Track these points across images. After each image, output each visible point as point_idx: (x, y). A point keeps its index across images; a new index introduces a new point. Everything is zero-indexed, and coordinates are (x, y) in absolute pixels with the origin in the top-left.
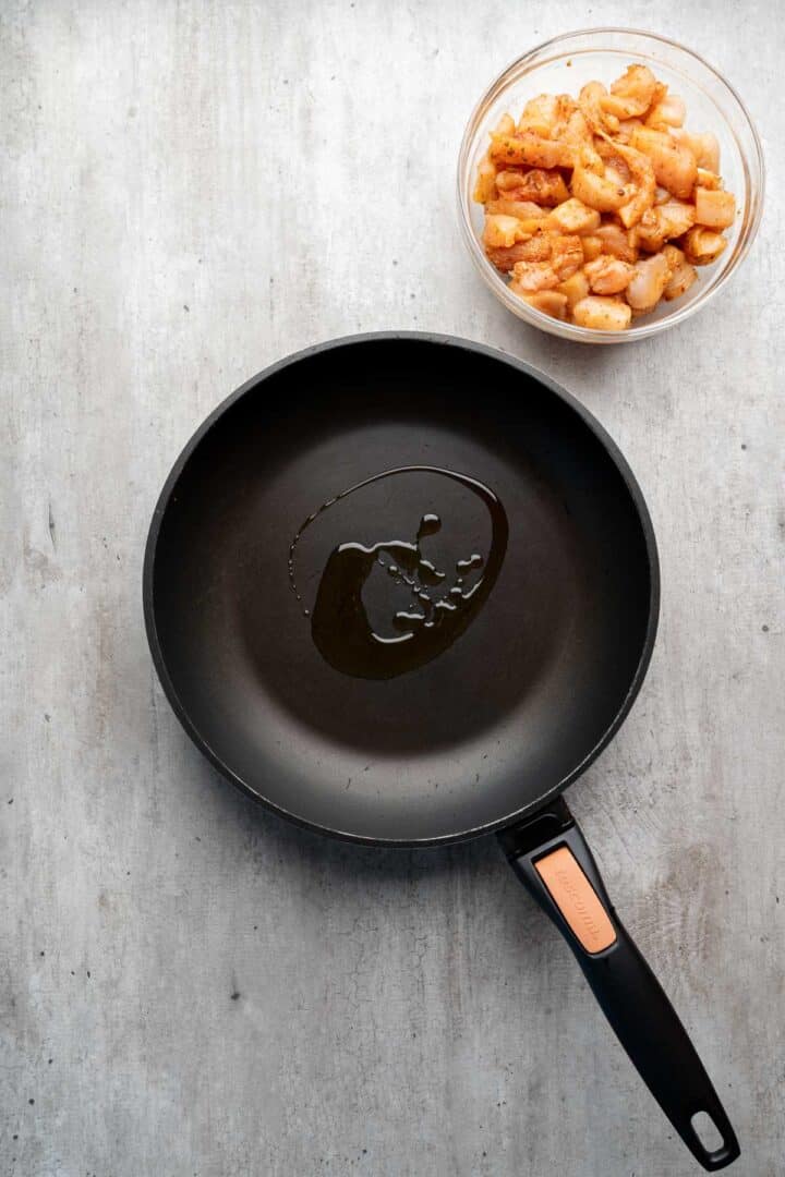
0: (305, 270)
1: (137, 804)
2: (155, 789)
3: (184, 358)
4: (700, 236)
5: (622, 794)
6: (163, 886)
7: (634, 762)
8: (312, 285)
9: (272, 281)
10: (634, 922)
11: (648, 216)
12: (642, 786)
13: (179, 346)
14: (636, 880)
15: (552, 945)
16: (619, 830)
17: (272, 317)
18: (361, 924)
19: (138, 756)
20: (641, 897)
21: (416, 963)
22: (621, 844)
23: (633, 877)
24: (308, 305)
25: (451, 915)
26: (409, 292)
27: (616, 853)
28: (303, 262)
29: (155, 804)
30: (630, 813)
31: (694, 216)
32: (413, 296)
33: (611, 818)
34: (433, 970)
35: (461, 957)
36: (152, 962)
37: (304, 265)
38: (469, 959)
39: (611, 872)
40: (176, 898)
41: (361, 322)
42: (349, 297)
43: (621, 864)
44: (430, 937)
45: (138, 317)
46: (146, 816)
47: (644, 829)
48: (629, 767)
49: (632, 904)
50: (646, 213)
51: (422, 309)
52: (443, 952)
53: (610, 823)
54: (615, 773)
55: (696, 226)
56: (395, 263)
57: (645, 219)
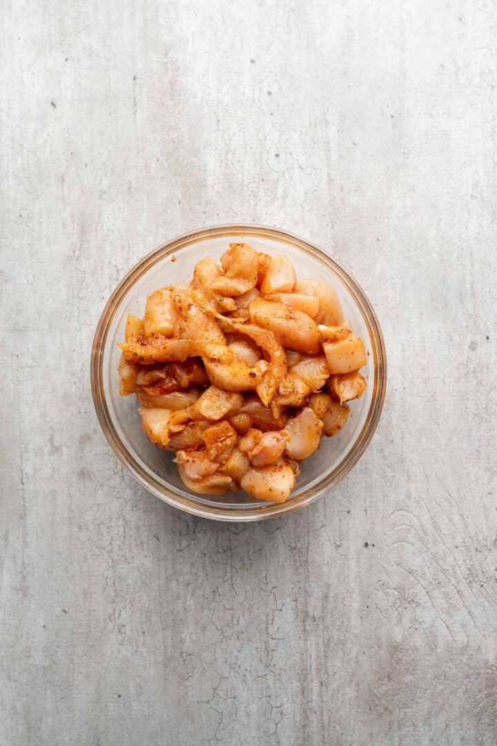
0: (166, 69)
1: (6, 578)
2: (24, 563)
3: (51, 152)
4: (339, 383)
5: (469, 569)
6: (32, 656)
7: (480, 538)
8: (173, 83)
9: (135, 78)
10: (480, 691)
11: (284, 387)
12: (488, 561)
13: (46, 141)
14: (483, 651)
15: (402, 713)
16: (467, 603)
17: (134, 114)
18: (220, 693)
19: (7, 532)
20: (487, 668)
21: (272, 730)
22: (468, 616)
23: (479, 648)
24: (170, 103)
25: (305, 684)
26: (266, 90)
27: (463, 625)
28: (165, 60)
29: (24, 578)
30: (476, 586)
31: (328, 369)
32: (270, 93)
33: (458, 592)
34: (289, 737)
35: (315, 724)
36: (21, 729)
37: (166, 64)
38: (323, 726)
39: (459, 643)
40: (44, 667)
41: (221, 119)
42: (209, 94)
43: (468, 636)
44: (286, 706)
45: (8, 114)
46: (15, 589)
47: (490, 602)
48: (475, 543)
49: (479, 674)
50: (281, 385)
51: (278, 105)
52: (298, 719)
53: (457, 596)
54: (462, 549)
55: (332, 376)
56: (252, 61)
57: (281, 390)
